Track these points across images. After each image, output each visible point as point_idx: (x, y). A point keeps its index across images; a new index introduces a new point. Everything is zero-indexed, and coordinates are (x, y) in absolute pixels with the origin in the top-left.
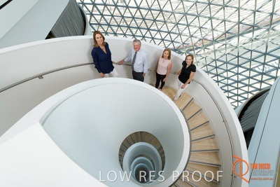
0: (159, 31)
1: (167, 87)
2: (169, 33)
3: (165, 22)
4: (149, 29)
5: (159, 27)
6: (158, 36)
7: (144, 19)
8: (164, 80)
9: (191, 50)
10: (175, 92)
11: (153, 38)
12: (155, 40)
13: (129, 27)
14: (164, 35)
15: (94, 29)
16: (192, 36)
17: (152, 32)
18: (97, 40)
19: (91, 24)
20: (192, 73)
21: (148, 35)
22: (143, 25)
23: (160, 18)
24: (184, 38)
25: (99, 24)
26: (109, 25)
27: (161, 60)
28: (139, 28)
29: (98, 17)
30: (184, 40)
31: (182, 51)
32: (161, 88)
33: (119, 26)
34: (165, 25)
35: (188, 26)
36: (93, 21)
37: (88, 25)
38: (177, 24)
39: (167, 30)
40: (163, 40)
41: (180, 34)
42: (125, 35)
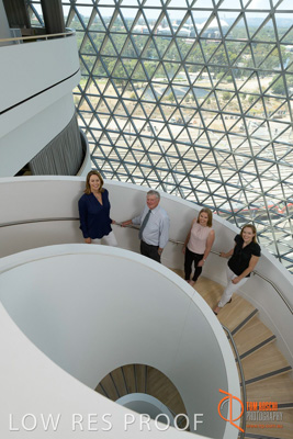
0: (206, 179)
1: (206, 280)
2: (224, 184)
3: (217, 167)
4: (188, 175)
5: (207, 173)
6: (203, 187)
7: (181, 159)
8: (200, 264)
9: (265, 218)
10: (222, 291)
11: (194, 190)
12: (198, 194)
13: (154, 168)
14: (213, 187)
15: (96, 164)
16: (265, 194)
17: (192, 179)
18: (91, 183)
19: (93, 158)
20: (254, 258)
21: (186, 183)
22: (180, 168)
23: (210, 159)
24: (251, 196)
25: (107, 160)
26: (122, 162)
27: (196, 227)
28: (170, 171)
29: (107, 149)
30: (250, 199)
31: (247, 217)
32: (195, 279)
33: (138, 165)
34: (217, 171)
35: (258, 176)
36: (98, 153)
37: (88, 158)
38: (239, 172)
39: (220, 179)
40: (211, 194)
41: (243, 189)
42: (146, 179)
